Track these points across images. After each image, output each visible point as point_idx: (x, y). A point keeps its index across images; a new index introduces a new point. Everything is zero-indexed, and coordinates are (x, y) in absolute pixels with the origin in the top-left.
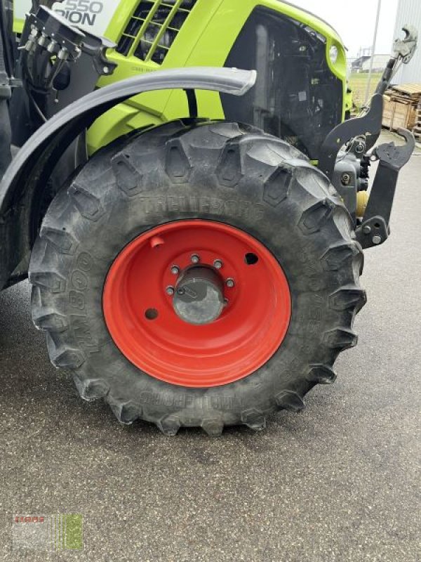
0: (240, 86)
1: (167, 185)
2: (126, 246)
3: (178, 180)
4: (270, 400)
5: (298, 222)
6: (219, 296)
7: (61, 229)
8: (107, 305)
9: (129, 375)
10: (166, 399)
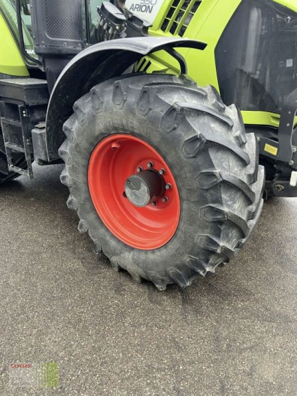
0: (146, 48)
1: (112, 109)
2: (98, 143)
3: (118, 107)
4: (165, 271)
5: (181, 147)
6: (147, 191)
7: (70, 128)
8: (90, 178)
9: (97, 224)
10: (112, 245)
